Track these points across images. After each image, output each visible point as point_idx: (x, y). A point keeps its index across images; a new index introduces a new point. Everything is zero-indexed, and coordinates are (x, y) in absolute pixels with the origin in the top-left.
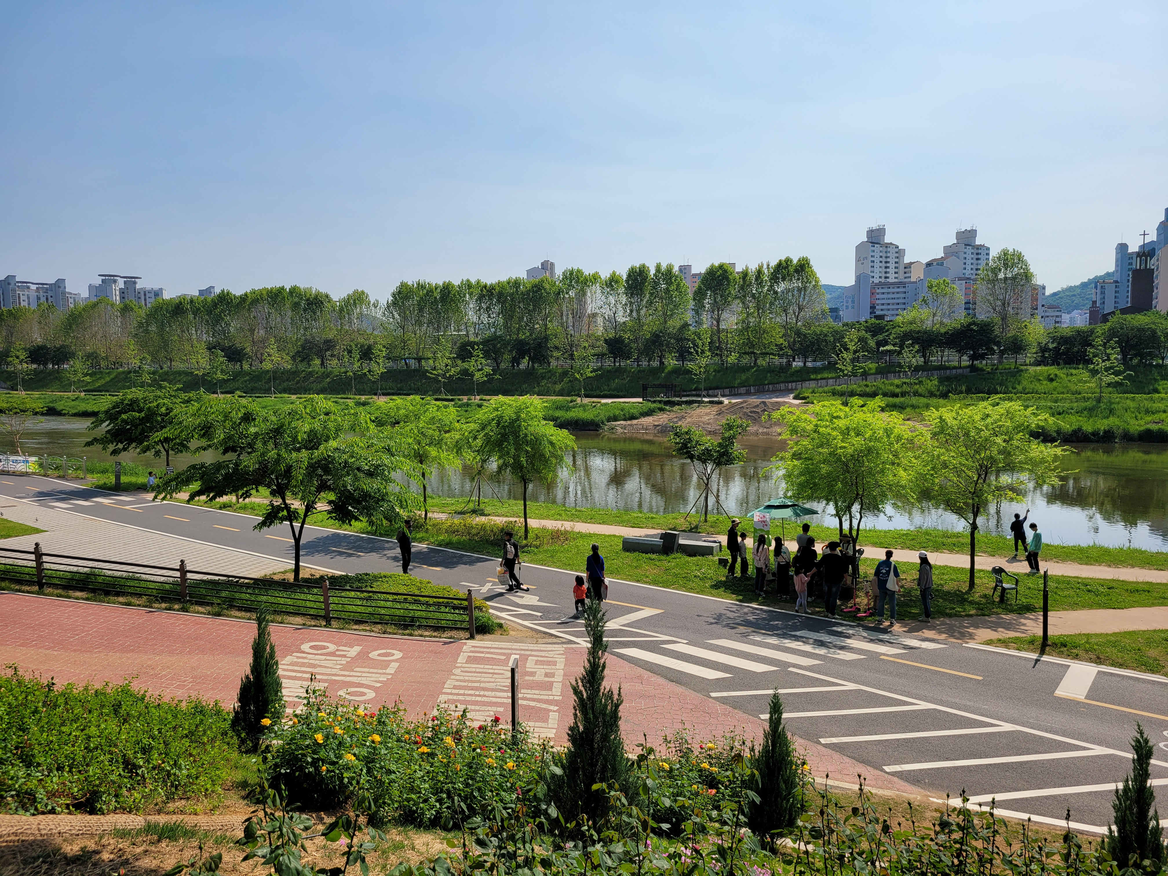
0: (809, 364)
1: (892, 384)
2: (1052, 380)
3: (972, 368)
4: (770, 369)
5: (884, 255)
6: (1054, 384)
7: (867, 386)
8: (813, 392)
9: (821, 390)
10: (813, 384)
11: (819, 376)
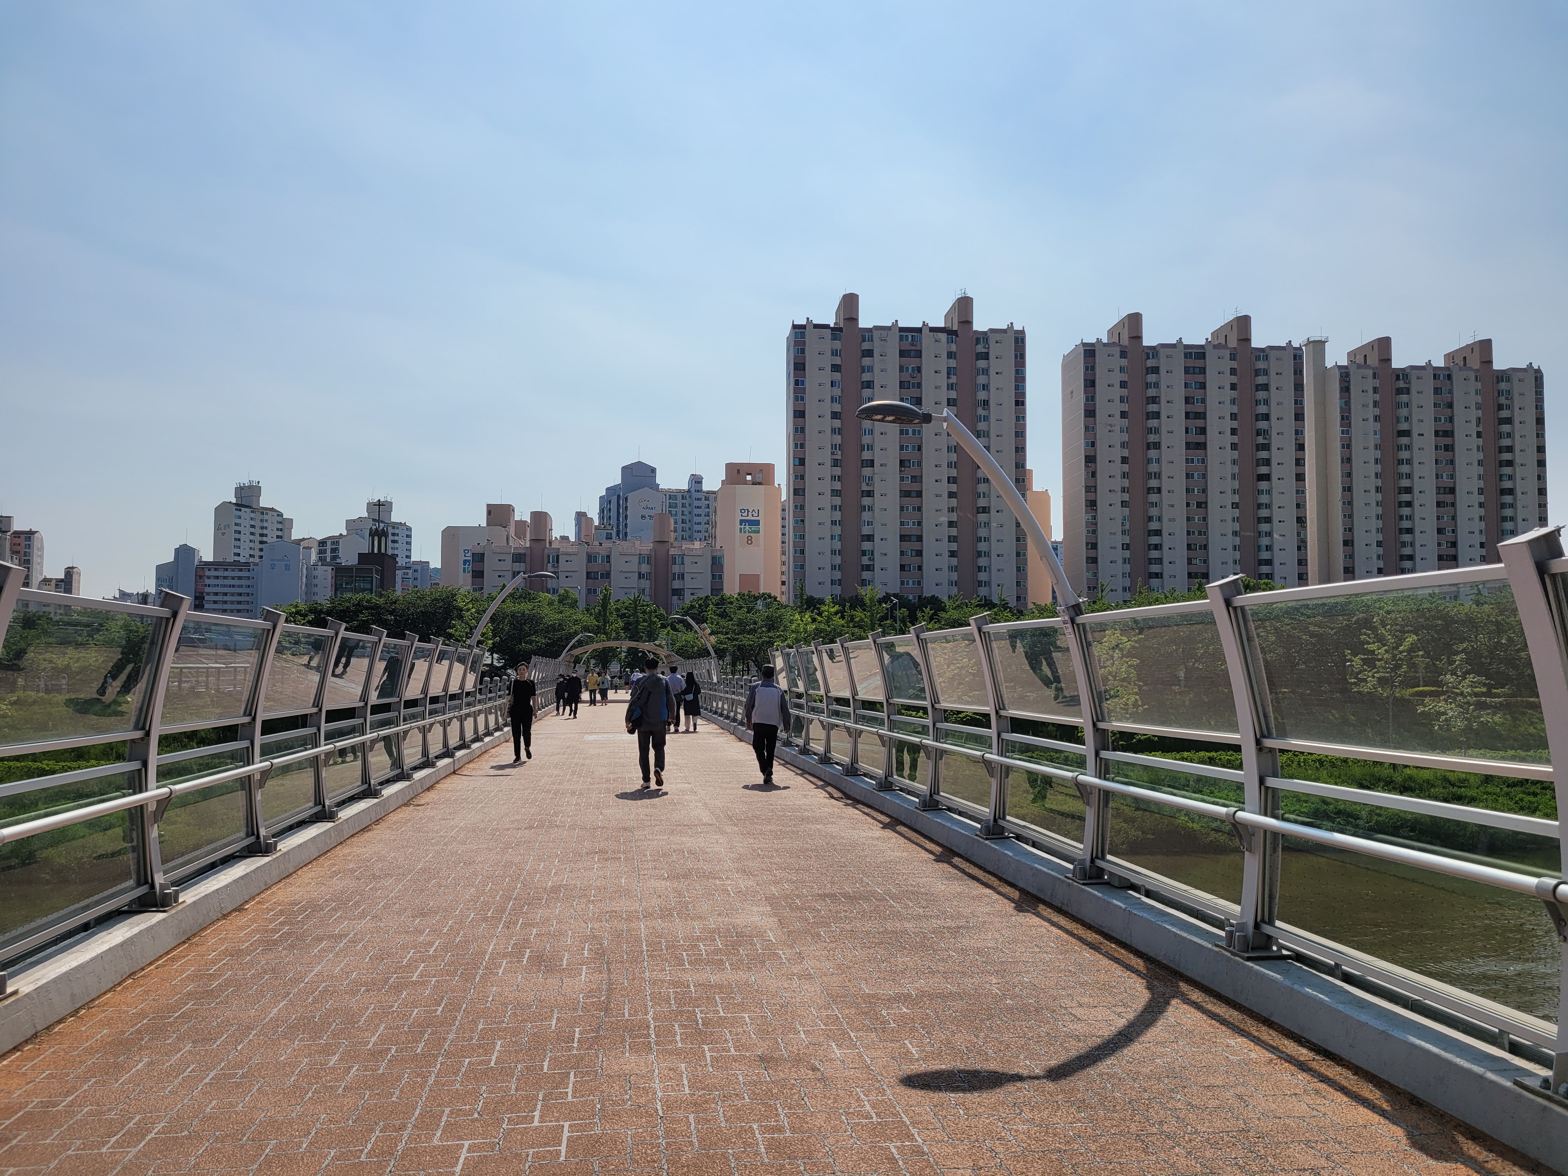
5: (258, 524)
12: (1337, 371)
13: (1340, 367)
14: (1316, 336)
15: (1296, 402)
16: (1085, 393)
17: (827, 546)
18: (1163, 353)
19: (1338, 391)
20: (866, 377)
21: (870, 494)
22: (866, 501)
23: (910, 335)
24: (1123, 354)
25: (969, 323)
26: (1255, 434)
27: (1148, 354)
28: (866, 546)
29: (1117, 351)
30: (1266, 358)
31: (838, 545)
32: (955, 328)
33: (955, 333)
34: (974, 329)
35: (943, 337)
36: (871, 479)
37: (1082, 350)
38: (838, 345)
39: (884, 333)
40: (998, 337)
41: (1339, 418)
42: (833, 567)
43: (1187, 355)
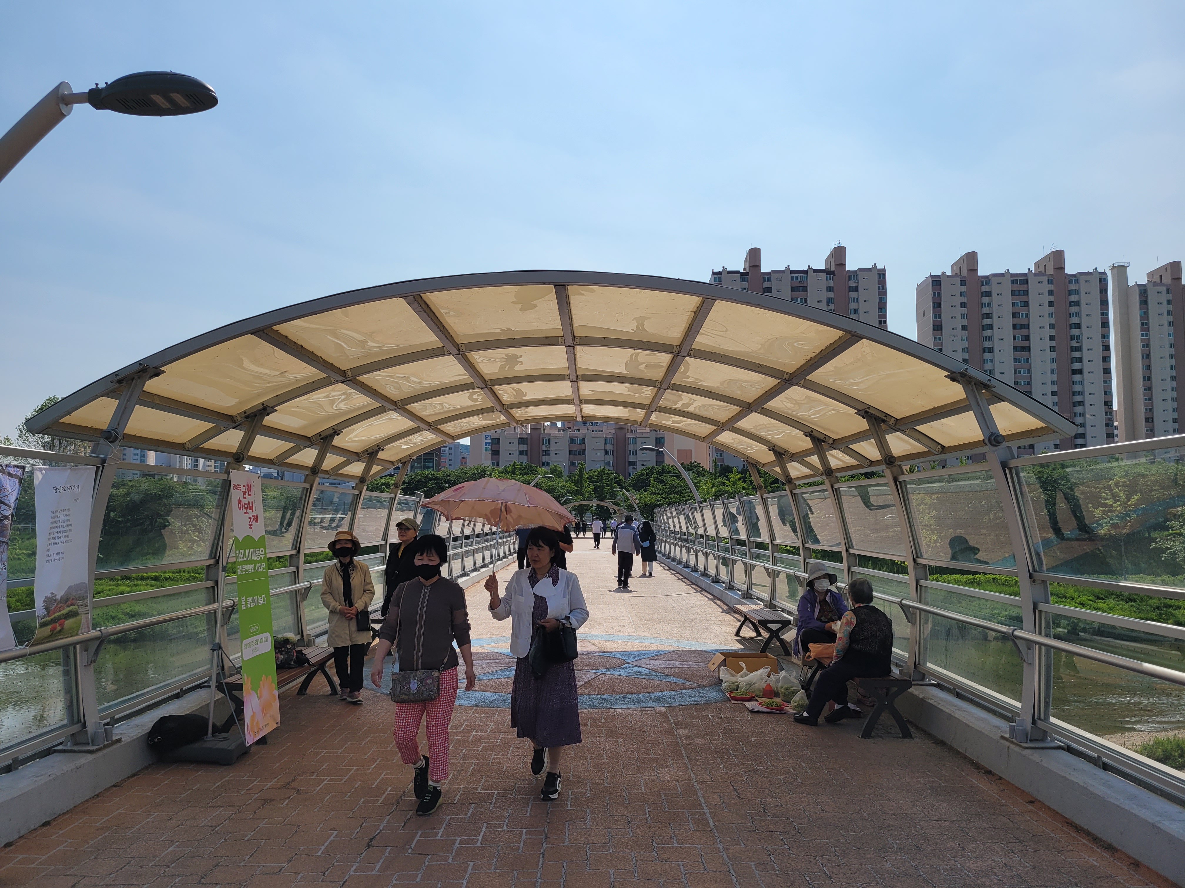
12: (1137, 288)
13: (1139, 286)
14: (1120, 262)
15: (1102, 314)
16: (933, 312)
18: (994, 281)
19: (1138, 304)
23: (798, 276)
24: (963, 283)
25: (844, 265)
26: (1069, 338)
27: (982, 282)
29: (958, 281)
30: (1077, 281)
32: (833, 269)
33: (832, 273)
34: (847, 269)
35: (824, 276)
37: (930, 280)
38: (745, 285)
39: (779, 275)
40: (865, 274)
41: (1139, 324)
43: (1013, 282)
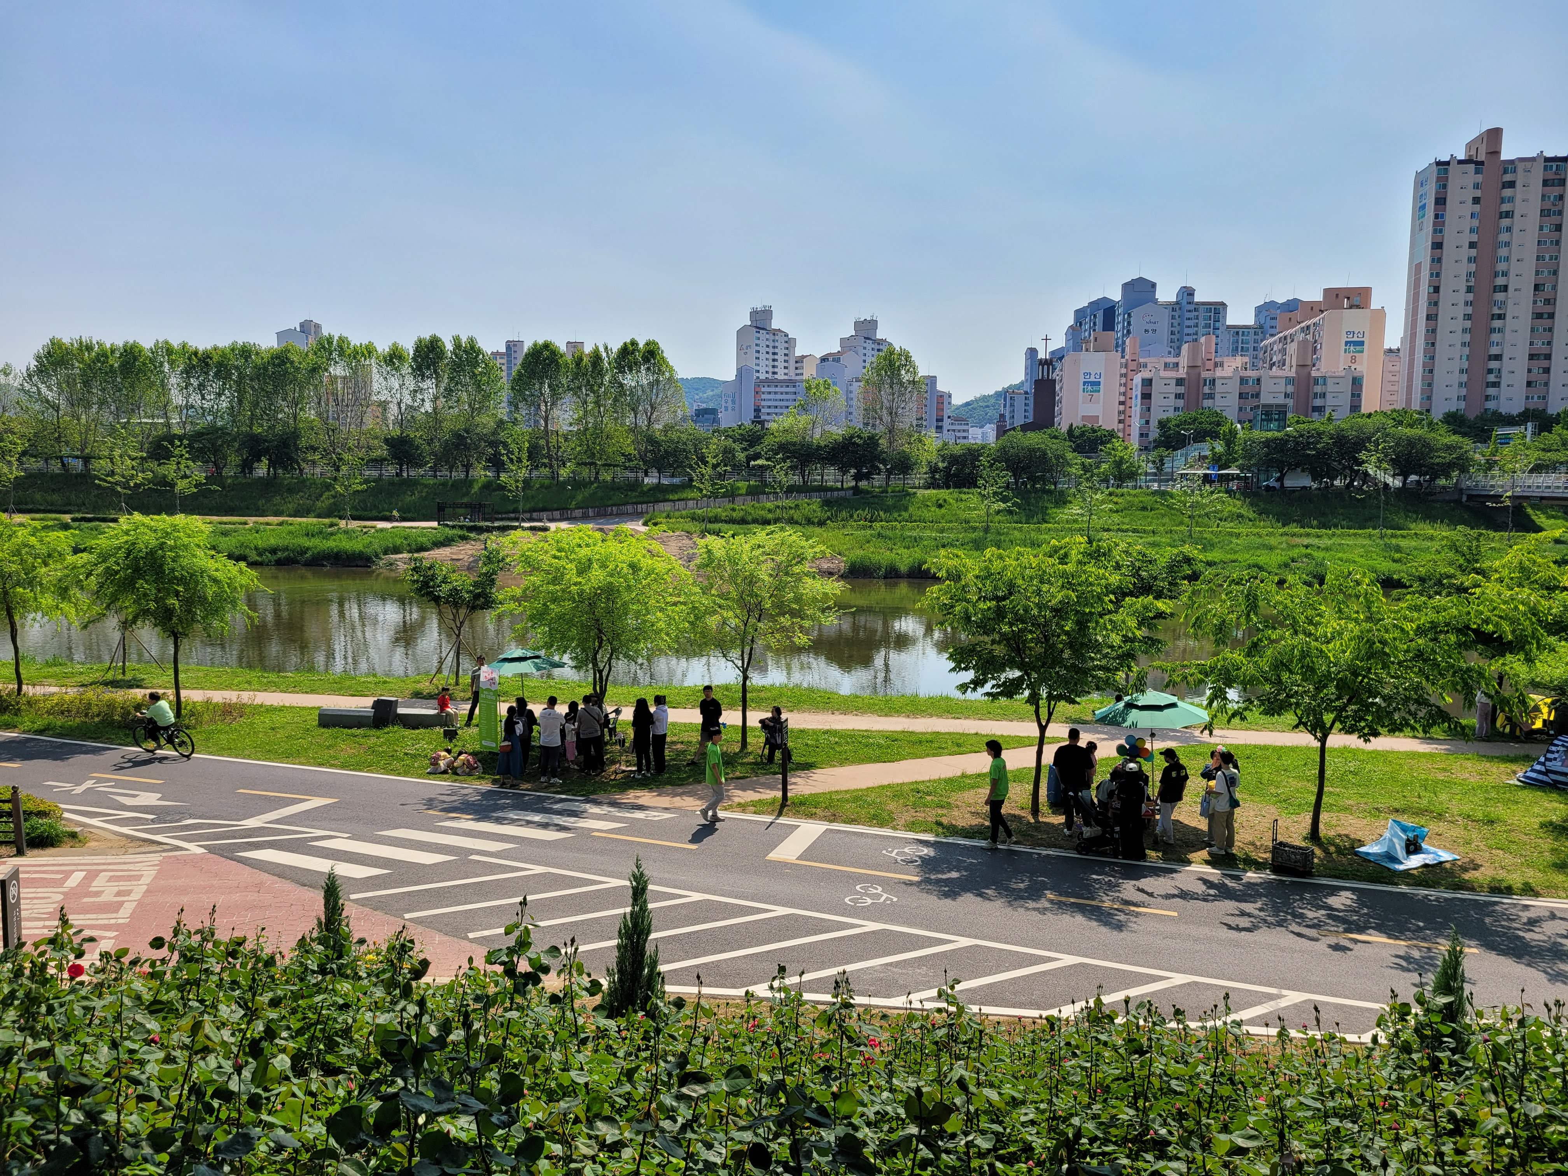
0: (665, 481)
1: (763, 508)
2: (940, 506)
3: (856, 489)
4: (614, 487)
5: (771, 344)
6: (943, 511)
7: (734, 510)
8: (668, 517)
9: (677, 514)
10: (667, 506)
11: (676, 497)
17: (1456, 366)
20: (1505, 207)
21: (1501, 317)
22: (1497, 324)
23: (1554, 165)
28: (1494, 364)
31: (1466, 365)
36: (1504, 303)
38: (1479, 178)
39: (1529, 164)
42: (1461, 385)
